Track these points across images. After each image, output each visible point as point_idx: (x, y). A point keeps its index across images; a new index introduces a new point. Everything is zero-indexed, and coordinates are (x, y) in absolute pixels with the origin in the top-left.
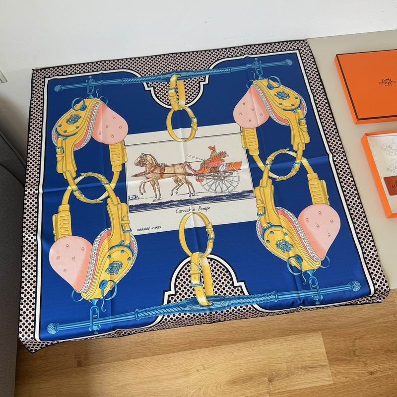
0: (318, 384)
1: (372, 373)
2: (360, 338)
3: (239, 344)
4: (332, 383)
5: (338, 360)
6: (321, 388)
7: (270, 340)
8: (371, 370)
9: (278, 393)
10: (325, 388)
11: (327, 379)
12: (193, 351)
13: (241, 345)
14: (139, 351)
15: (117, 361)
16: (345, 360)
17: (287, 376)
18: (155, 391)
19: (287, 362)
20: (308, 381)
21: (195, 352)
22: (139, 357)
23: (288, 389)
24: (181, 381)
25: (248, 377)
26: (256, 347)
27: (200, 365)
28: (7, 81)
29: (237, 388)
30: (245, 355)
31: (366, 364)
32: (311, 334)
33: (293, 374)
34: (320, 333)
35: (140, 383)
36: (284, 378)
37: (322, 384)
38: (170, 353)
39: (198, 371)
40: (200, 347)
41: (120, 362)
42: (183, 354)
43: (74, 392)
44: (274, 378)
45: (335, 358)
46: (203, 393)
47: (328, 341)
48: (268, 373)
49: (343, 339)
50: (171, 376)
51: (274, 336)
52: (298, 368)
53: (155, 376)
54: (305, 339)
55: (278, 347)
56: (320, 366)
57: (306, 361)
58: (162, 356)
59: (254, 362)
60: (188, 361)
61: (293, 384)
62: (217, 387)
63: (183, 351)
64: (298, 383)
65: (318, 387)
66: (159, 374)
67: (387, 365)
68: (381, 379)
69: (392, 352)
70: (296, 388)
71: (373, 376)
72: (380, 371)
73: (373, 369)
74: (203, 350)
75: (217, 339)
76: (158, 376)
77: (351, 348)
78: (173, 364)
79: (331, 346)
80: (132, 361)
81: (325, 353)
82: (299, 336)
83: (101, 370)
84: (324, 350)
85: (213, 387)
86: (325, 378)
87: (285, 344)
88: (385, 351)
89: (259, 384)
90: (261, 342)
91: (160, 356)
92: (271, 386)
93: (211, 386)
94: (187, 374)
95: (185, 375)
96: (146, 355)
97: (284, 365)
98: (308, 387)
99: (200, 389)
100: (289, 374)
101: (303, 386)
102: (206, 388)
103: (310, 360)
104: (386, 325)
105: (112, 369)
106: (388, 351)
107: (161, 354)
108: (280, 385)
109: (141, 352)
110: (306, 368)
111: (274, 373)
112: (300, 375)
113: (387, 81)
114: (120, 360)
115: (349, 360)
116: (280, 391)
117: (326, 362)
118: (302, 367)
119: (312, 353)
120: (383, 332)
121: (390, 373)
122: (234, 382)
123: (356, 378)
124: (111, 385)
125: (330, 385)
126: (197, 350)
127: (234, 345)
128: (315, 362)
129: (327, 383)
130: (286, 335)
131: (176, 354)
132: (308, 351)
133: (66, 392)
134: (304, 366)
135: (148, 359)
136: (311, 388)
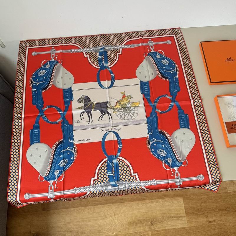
0: (179, 227)
1: (210, 222)
2: (205, 202)
3: (135, 202)
4: (187, 226)
5: (191, 214)
6: (181, 229)
7: (153, 200)
8: (210, 220)
9: (156, 231)
10: (183, 229)
11: (184, 224)
12: (109, 205)
13: (136, 202)
14: (78, 203)
15: (65, 209)
16: (195, 214)
17: (162, 221)
18: (86, 226)
19: (162, 213)
20: (173, 225)
21: (110, 205)
22: (78, 207)
23: (162, 229)
24: (101, 222)
25: (139, 221)
26: (145, 204)
27: (112, 213)
28: (5, 47)
29: (133, 227)
30: (138, 208)
31: (207, 217)
32: (176, 198)
33: (165, 220)
34: (182, 198)
35: (78, 222)
36: (160, 222)
37: (181, 227)
38: (95, 205)
39: (111, 216)
40: (113, 203)
41: (67, 209)
42: (103, 206)
43: (40, 225)
44: (154, 222)
45: (189, 212)
46: (113, 229)
47: (186, 202)
48: (151, 219)
49: (195, 202)
50: (95, 218)
51: (155, 198)
52: (168, 217)
53: (86, 218)
54: (173, 201)
55: (157, 205)
56: (181, 216)
57: (173, 213)
58: (91, 207)
59: (144, 213)
60: (106, 210)
61: (164, 226)
62: (121, 226)
63: (103, 204)
64: (168, 226)
65: (179, 228)
66: (89, 217)
67: (219, 218)
68: (215, 226)
69: (222, 210)
70: (167, 228)
71: (211, 224)
72: (215, 221)
73: (211, 219)
74: (114, 204)
75: (123, 198)
76: (88, 218)
77: (199, 207)
78: (97, 212)
79: (188, 205)
80: (74, 209)
81: (184, 209)
82: (170, 199)
83: (56, 213)
84: (184, 208)
85: (119, 226)
86: (183, 223)
87: (162, 203)
88: (219, 210)
89: (145, 225)
90: (148, 201)
91: (89, 207)
92: (152, 227)
93: (118, 225)
94: (105, 217)
95: (104, 218)
96: (81, 206)
97: (160, 215)
98: (173, 228)
99: (112, 226)
100: (163, 220)
101: (171, 228)
102: (115, 226)
103: (176, 213)
104: (220, 195)
105: (62, 213)
106: (220, 210)
107: (91, 206)
108: (158, 227)
109: (79, 204)
110: (172, 217)
111: (154, 220)
112: (169, 221)
113: (230, 60)
114: (67, 208)
115: (198, 214)
116: (157, 230)
117: (185, 215)
118: (170, 217)
119: (177, 209)
120: (218, 199)
121: (221, 222)
122: (131, 224)
123: (201, 225)
124: (61, 222)
125: (186, 228)
126: (111, 204)
127: (132, 202)
128: (178, 214)
129: (184, 226)
130: (163, 198)
131: (99, 206)
132: (174, 208)
133: (36, 225)
134: (171, 216)
135: (83, 208)
136: (175, 229)
